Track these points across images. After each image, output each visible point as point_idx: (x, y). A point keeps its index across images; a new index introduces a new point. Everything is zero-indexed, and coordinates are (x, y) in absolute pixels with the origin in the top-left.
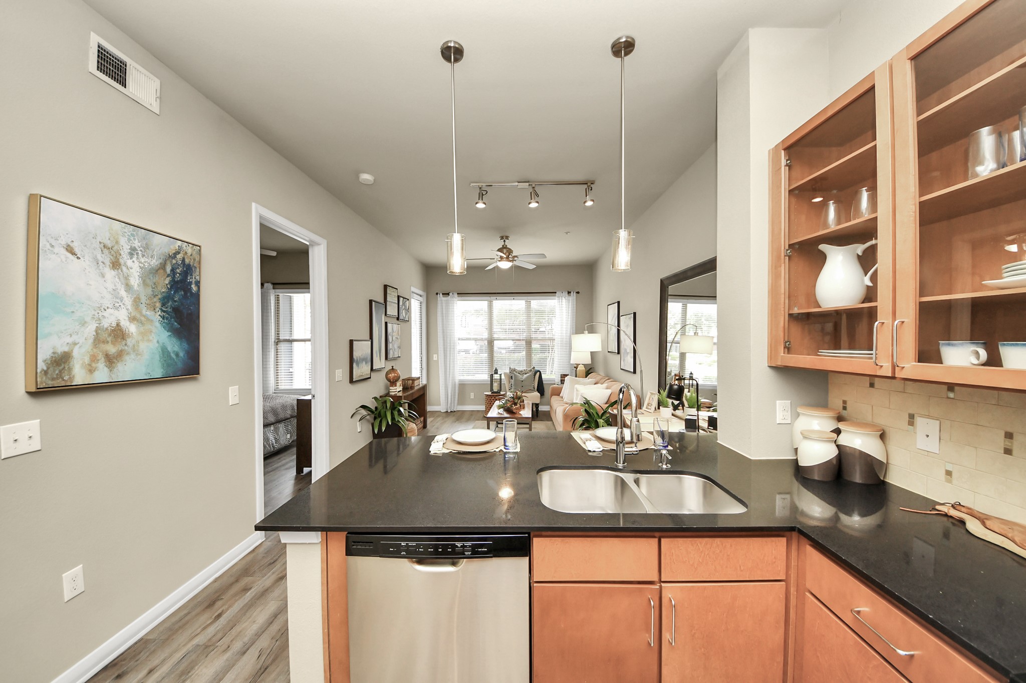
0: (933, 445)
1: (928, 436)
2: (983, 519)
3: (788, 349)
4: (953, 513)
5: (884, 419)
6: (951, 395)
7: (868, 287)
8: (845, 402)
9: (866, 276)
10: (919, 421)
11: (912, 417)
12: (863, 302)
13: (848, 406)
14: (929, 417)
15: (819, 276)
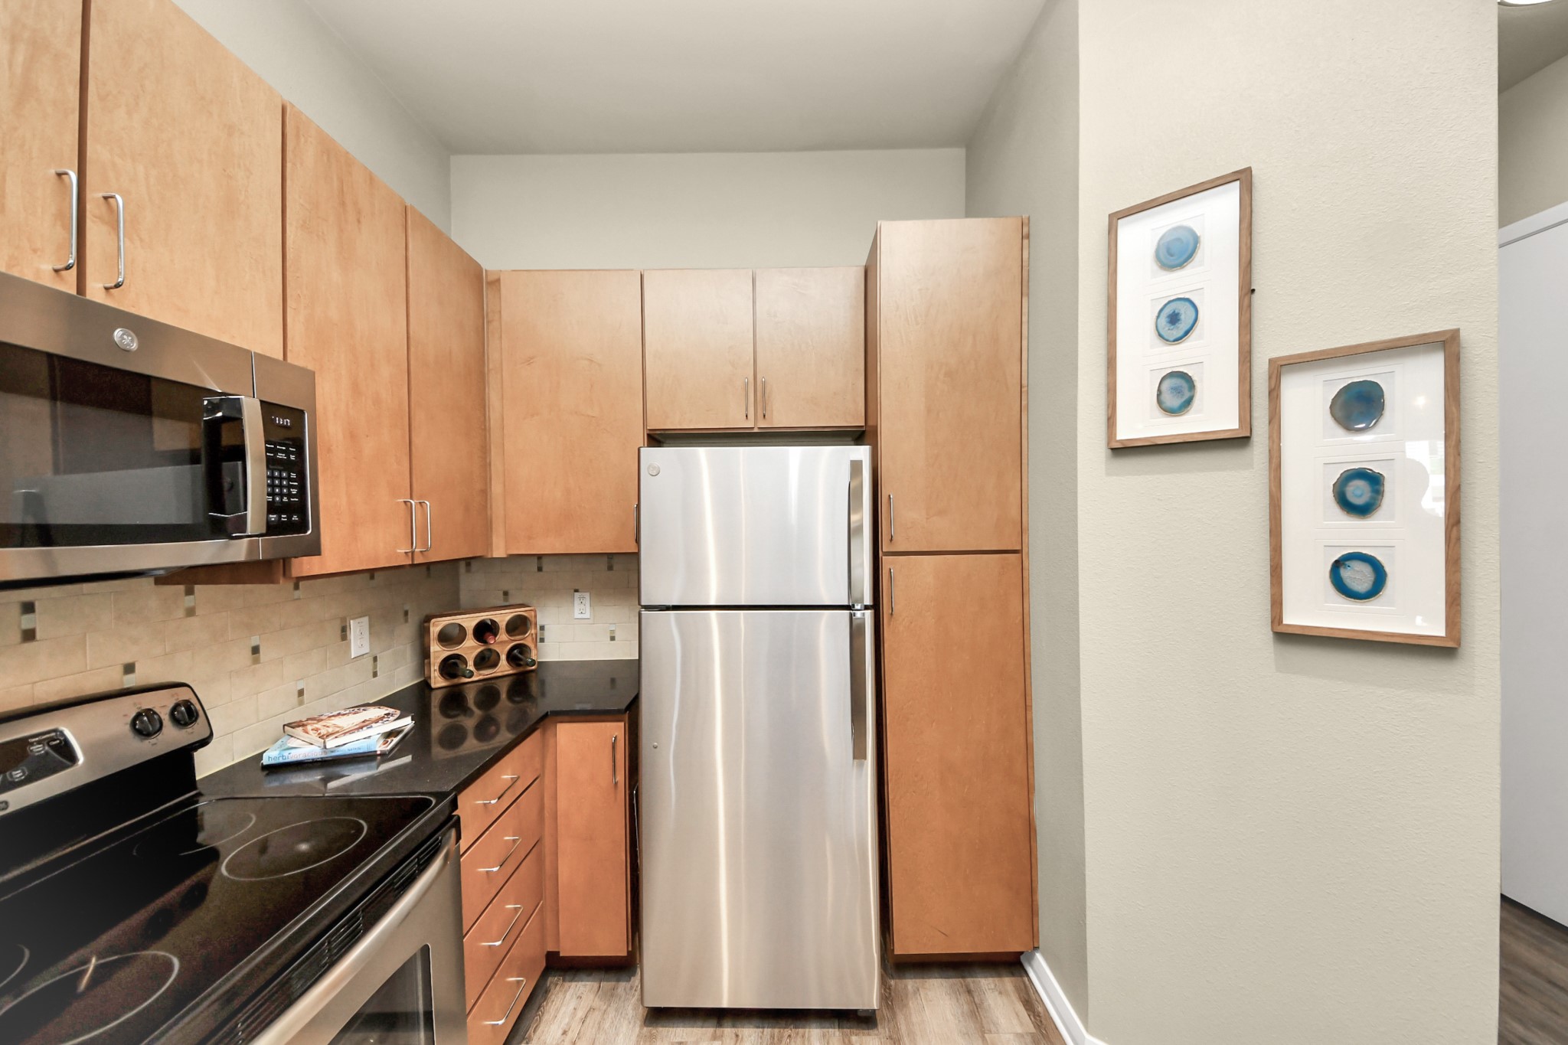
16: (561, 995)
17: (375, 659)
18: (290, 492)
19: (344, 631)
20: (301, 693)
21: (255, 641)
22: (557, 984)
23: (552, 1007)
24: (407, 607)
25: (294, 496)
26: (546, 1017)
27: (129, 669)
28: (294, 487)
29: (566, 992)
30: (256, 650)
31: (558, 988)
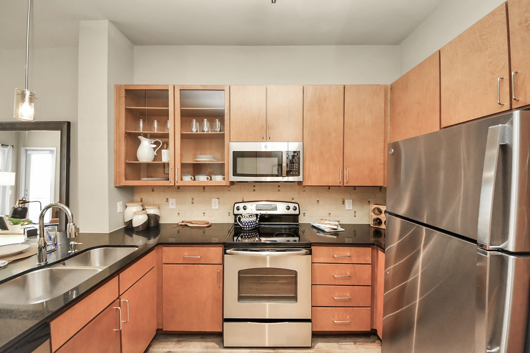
0: (174, 207)
1: (173, 204)
2: (190, 223)
3: (126, 179)
4: (183, 224)
5: (157, 202)
6: (179, 190)
7: (155, 155)
8: (141, 199)
9: (154, 151)
10: (170, 200)
11: (167, 199)
12: (153, 161)
13: (143, 200)
14: (173, 198)
15: (139, 148)
16: (376, 347)
17: (355, 212)
18: (296, 168)
19: (344, 202)
20: (330, 214)
21: (318, 199)
22: (378, 344)
23: (370, 346)
24: (369, 200)
25: (297, 169)
26: (365, 346)
27: (293, 199)
28: (297, 167)
29: (378, 348)
30: (318, 201)
31: (378, 345)
